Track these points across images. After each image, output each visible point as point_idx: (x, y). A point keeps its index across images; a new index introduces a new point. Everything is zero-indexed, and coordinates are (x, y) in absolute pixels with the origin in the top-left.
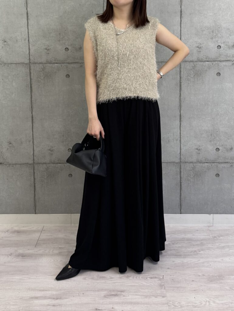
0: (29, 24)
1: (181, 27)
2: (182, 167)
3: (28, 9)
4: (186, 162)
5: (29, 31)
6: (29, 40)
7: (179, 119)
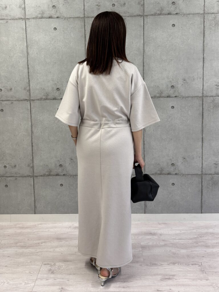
1: (203, 70)
2: (203, 178)
4: (206, 174)
7: (201, 141)
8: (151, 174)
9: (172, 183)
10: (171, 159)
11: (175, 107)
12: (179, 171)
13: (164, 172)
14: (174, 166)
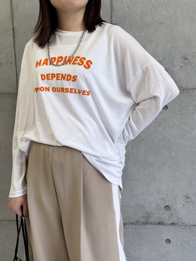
0: (16, 43)
3: (14, 24)
5: (17, 53)
6: (16, 64)
8: (130, 222)
9: (166, 240)
10: (163, 198)
11: (168, 107)
12: (178, 218)
13: (151, 220)
14: (169, 209)
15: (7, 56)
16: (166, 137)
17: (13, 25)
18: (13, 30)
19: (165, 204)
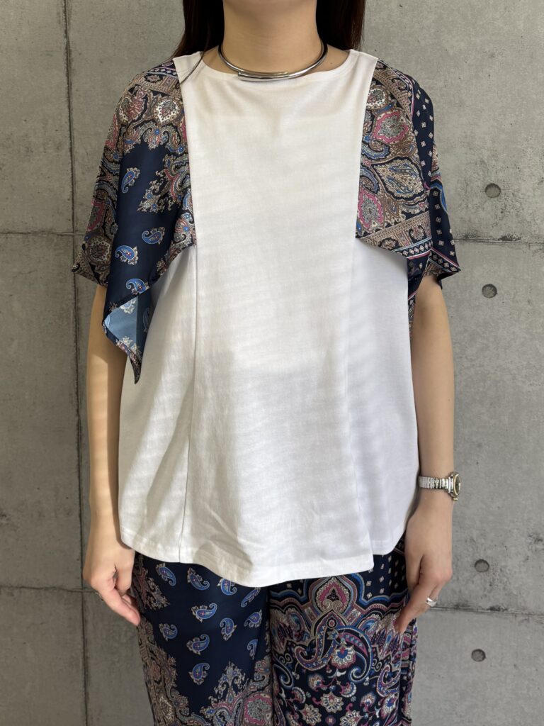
3: (71, 35)
15: (46, 124)
16: (488, 374)
17: (67, 36)
18: (68, 51)
19: (477, 555)
